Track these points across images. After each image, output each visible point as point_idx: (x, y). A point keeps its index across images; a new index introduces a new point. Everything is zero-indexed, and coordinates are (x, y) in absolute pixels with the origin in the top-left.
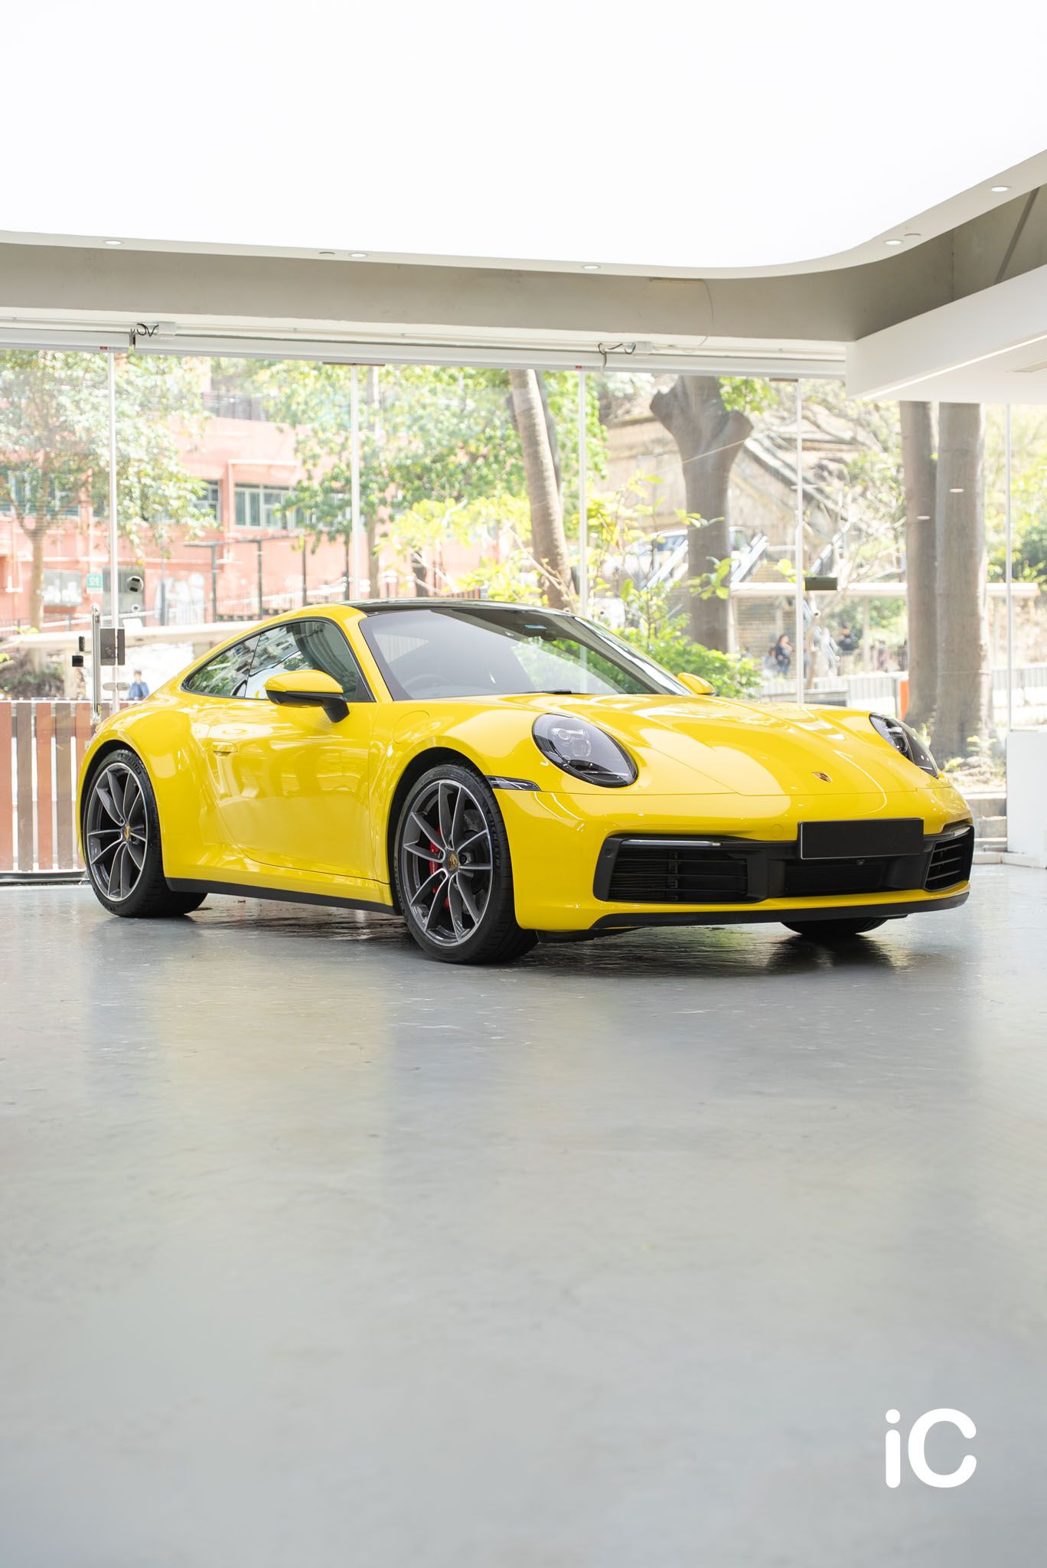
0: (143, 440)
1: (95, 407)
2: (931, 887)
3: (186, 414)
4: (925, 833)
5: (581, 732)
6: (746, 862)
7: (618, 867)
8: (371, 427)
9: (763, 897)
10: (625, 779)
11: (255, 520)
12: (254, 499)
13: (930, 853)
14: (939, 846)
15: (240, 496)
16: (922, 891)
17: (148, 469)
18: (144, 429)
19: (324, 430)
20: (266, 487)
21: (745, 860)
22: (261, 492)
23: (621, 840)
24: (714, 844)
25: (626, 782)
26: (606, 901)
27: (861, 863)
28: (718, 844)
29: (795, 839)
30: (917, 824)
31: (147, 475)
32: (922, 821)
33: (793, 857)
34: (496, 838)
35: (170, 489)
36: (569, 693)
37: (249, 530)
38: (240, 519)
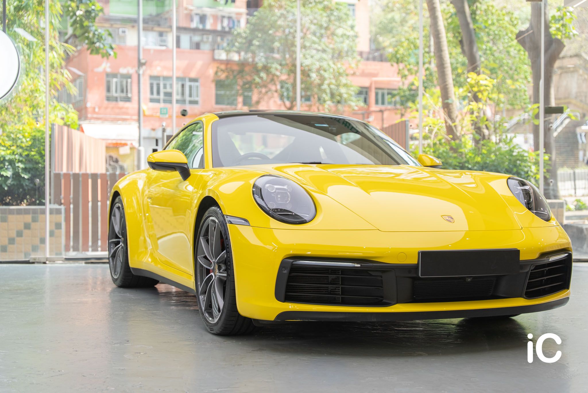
0: (331, 70)
1: (312, 57)
2: (530, 295)
3: (350, 59)
4: (520, 260)
5: (285, 187)
6: (382, 278)
7: (290, 279)
8: (430, 63)
9: (394, 303)
10: (306, 219)
11: (383, 103)
12: (383, 95)
13: (527, 273)
14: (537, 267)
15: (377, 94)
16: (523, 299)
17: (333, 81)
18: (332, 65)
19: (409, 64)
20: (388, 89)
21: (381, 277)
22: (386, 92)
23: (292, 261)
24: (357, 265)
25: (306, 220)
26: (283, 302)
27: (469, 280)
28: (359, 265)
29: (416, 263)
30: (515, 253)
31: (333, 84)
32: (519, 251)
33: (415, 275)
34: (229, 256)
35: (343, 90)
36: (320, 163)
37: (380, 107)
38: (377, 102)
